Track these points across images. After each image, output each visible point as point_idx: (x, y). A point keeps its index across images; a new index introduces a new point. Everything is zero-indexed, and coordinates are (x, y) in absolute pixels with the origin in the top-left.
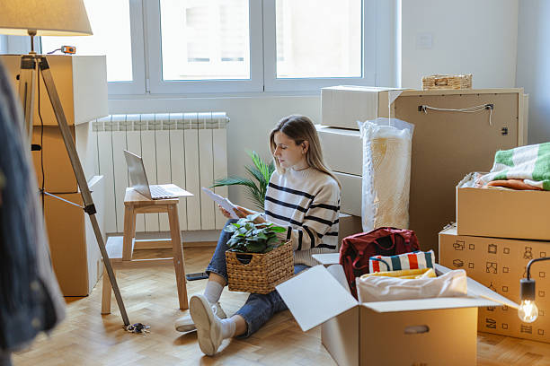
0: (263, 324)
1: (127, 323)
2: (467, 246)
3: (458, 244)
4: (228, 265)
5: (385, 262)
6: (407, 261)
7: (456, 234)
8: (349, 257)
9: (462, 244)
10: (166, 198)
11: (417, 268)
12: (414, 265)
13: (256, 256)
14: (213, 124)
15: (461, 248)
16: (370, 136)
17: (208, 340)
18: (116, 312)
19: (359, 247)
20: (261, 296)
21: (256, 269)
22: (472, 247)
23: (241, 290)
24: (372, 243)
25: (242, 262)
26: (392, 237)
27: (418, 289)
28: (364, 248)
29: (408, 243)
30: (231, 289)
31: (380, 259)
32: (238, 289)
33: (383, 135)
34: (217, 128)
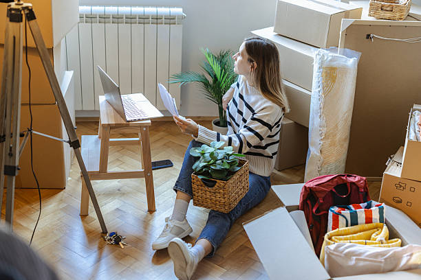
0: (224, 238)
1: (105, 232)
2: (408, 188)
3: (399, 184)
4: (194, 186)
5: (344, 217)
6: (364, 215)
7: (400, 176)
8: (309, 202)
9: (403, 185)
10: (139, 120)
11: (371, 222)
12: (369, 220)
13: (220, 183)
14: (171, 20)
15: (402, 188)
16: (322, 63)
17: (184, 273)
18: (93, 214)
19: (319, 195)
20: (223, 215)
21: (219, 193)
22: (413, 190)
23: (205, 207)
24: (332, 191)
25: (205, 184)
26: (349, 185)
27: (381, 262)
28: (323, 196)
29: (362, 192)
30: (195, 204)
31: (340, 213)
32: (201, 206)
33: (334, 64)
34: (174, 24)
